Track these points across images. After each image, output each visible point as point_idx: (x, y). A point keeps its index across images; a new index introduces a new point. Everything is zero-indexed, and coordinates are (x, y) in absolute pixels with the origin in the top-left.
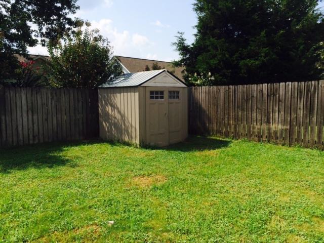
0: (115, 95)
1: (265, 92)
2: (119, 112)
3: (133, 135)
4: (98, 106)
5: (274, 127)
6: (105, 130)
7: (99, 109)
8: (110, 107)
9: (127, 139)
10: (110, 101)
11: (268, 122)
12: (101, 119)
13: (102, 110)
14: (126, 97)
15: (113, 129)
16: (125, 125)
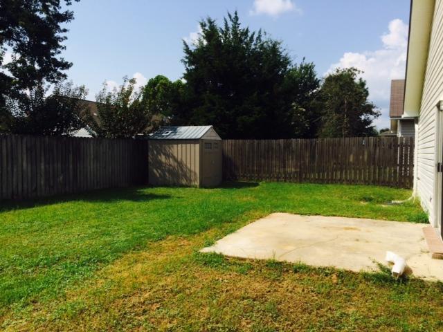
0: (170, 146)
1: (282, 145)
2: (175, 160)
3: (193, 178)
4: (148, 156)
5: (288, 170)
6: (156, 175)
7: (149, 158)
8: (163, 156)
9: (184, 182)
10: (163, 151)
11: (284, 167)
12: (150, 167)
13: (152, 159)
14: (184, 148)
15: (167, 175)
16: (182, 170)
